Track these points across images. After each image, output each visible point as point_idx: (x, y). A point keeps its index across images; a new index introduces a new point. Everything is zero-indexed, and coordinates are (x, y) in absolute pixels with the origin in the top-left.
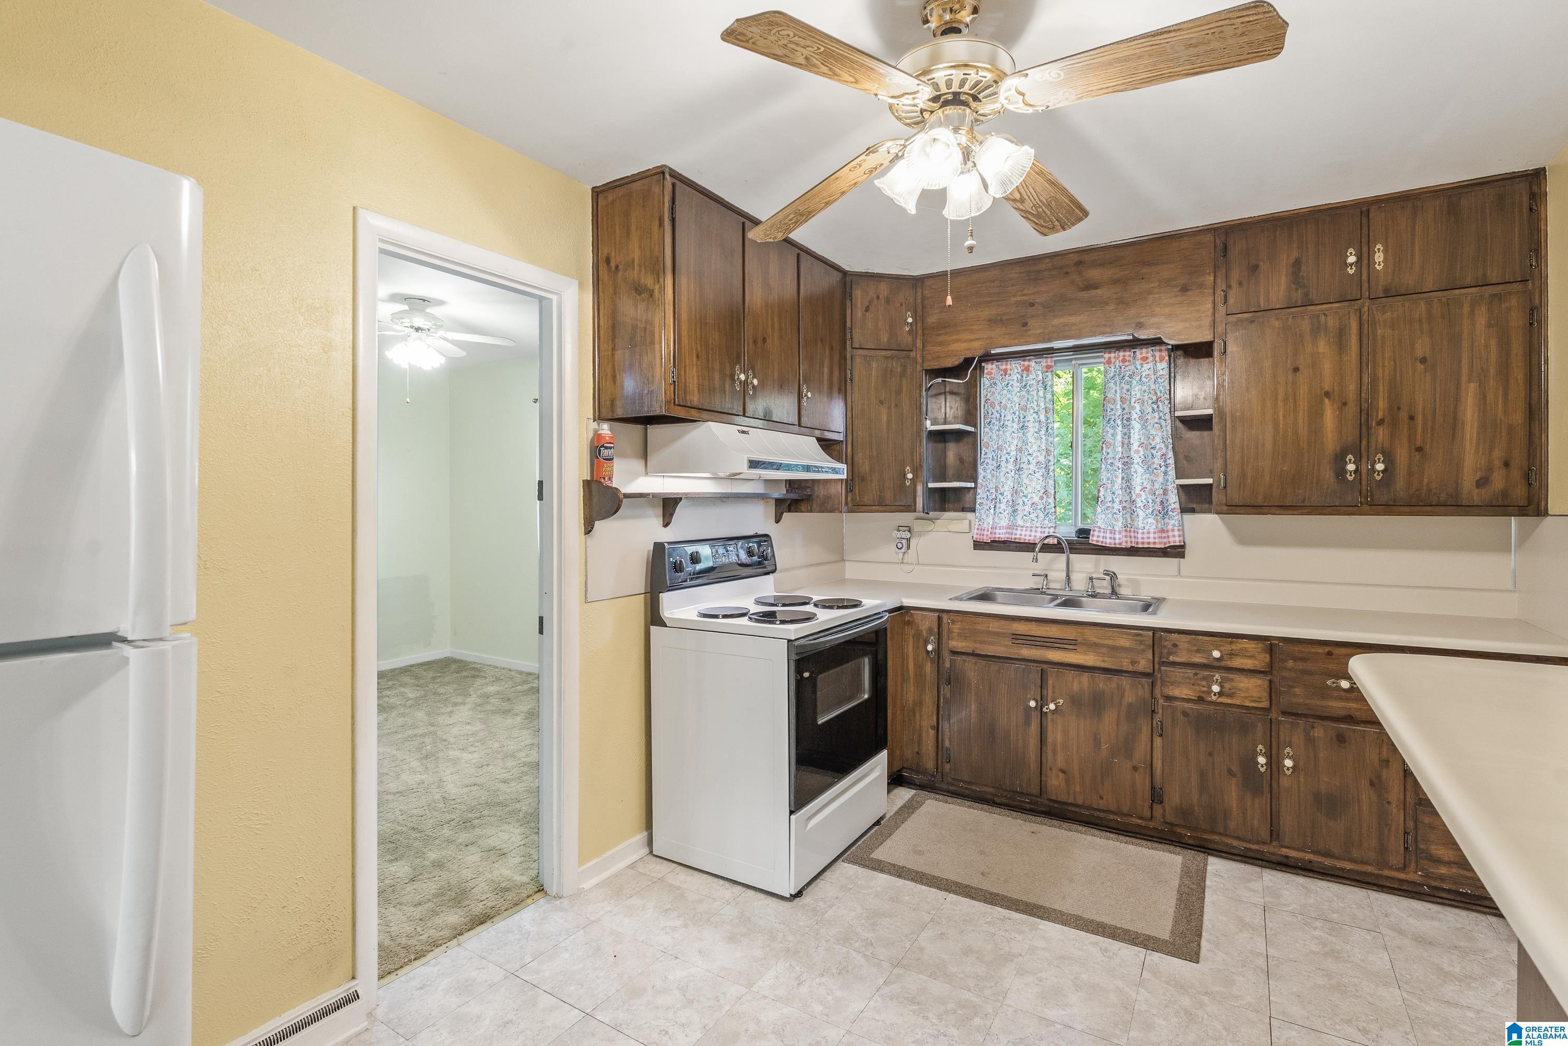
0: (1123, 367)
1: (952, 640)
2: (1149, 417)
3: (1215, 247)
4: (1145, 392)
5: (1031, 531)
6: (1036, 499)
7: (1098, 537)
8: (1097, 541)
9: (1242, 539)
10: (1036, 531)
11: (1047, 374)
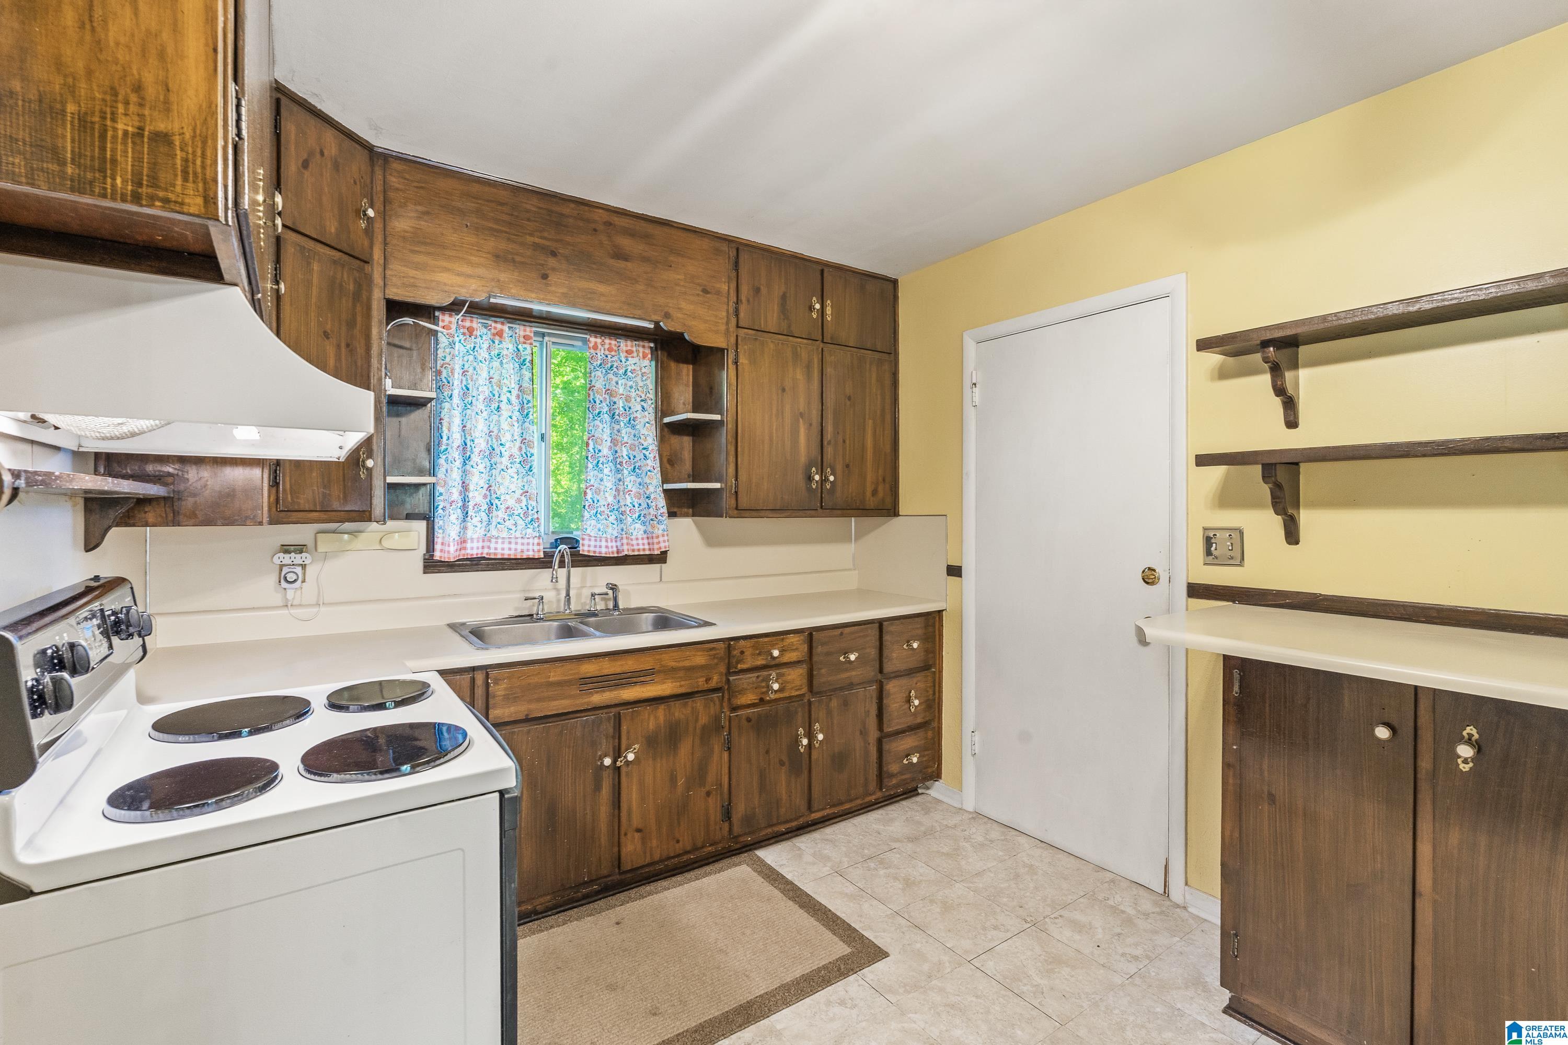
0: (609, 356)
1: (495, 707)
2: (638, 415)
3: (729, 257)
4: (631, 387)
5: (510, 543)
6: (511, 502)
7: (589, 546)
8: (589, 551)
9: (711, 541)
10: (516, 543)
11: (525, 346)
